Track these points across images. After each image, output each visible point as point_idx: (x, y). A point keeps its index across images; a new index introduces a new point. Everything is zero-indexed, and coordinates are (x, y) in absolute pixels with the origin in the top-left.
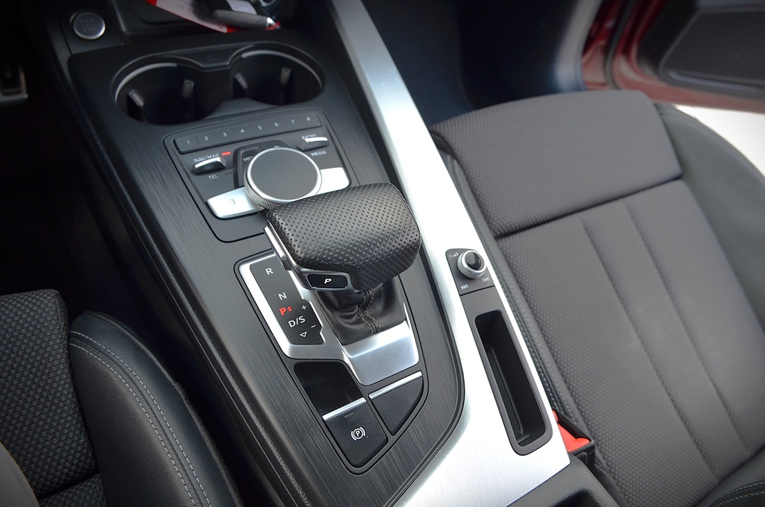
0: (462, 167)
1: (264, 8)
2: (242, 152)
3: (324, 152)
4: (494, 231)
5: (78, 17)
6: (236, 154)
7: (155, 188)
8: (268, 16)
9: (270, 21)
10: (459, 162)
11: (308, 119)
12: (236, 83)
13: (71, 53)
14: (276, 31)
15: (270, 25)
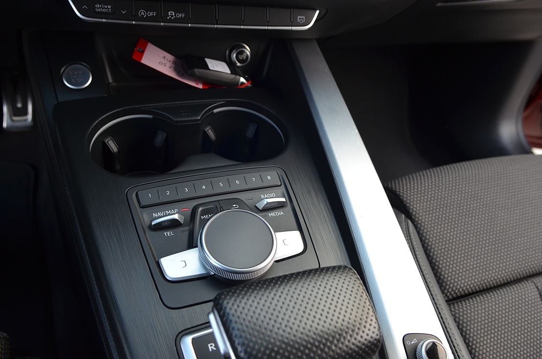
0: (416, 227)
1: (238, 67)
2: (200, 209)
3: (282, 213)
4: (446, 296)
5: (68, 68)
6: (194, 211)
7: (110, 243)
8: (241, 76)
9: (242, 80)
10: (413, 222)
11: (269, 178)
12: (205, 134)
13: (58, 101)
14: (247, 88)
15: (243, 83)
